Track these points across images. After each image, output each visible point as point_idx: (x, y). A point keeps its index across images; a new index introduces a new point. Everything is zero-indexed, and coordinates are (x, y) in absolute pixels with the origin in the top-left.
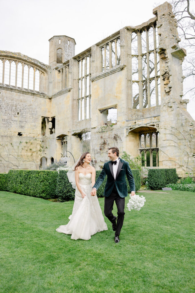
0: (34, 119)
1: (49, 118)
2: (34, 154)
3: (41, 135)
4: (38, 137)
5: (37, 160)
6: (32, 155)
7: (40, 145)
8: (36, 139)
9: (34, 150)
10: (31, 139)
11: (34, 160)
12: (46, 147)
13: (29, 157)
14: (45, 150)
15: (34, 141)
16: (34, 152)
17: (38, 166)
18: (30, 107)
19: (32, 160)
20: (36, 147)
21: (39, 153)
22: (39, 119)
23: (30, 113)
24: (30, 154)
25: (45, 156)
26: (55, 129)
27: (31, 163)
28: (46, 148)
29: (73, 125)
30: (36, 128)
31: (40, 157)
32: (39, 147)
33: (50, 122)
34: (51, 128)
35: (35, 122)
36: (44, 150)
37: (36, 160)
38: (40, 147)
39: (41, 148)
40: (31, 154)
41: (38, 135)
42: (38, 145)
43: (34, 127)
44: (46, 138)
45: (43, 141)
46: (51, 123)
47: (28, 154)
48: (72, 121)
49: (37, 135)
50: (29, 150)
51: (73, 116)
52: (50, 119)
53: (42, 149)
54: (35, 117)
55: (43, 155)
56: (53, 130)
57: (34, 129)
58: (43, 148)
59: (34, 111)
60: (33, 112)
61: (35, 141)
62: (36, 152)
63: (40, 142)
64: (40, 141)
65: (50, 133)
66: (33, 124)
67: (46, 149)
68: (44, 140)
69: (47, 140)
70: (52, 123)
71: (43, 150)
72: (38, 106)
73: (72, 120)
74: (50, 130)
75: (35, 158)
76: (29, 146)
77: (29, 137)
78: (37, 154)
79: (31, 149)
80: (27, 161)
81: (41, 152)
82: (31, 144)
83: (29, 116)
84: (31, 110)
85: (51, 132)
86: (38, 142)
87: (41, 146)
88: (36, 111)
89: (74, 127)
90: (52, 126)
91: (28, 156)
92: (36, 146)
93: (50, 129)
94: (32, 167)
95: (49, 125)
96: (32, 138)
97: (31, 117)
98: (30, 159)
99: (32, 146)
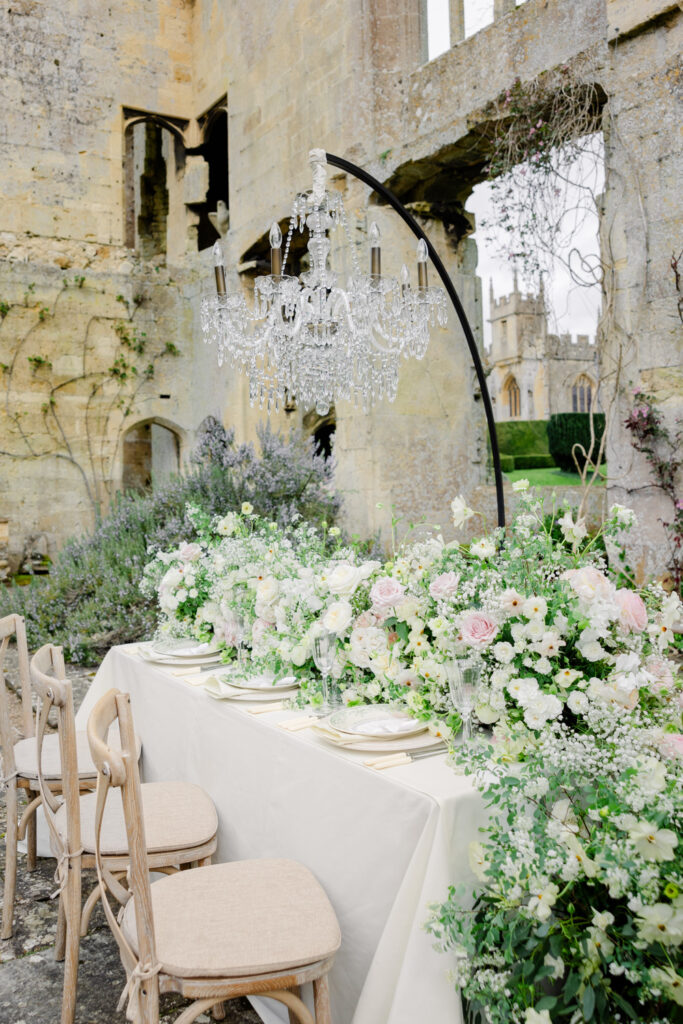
0: (57, 119)
1: (183, 123)
2: (73, 401)
3: (120, 253)
4: (97, 268)
5: (98, 450)
6: (52, 403)
7: (120, 330)
8: (81, 285)
9: (69, 365)
10: (39, 279)
11: (68, 447)
12: (162, 348)
13: (26, 427)
14: (157, 364)
15: (64, 297)
16: (66, 383)
17: (104, 495)
18: (22, 22)
19: (52, 447)
20: (87, 348)
21: (111, 388)
22: (106, 125)
23: (25, 69)
24: (33, 399)
25: (161, 410)
26: (227, 207)
27: (48, 468)
28: (171, 349)
29: (378, 106)
30: (83, 191)
31: (119, 425)
32: (107, 347)
33: (190, 160)
34: (201, 198)
35: (66, 145)
36: (151, 370)
37: (88, 443)
38: (117, 341)
39: (124, 351)
40: (42, 398)
41: (103, 250)
42: (97, 327)
43: (63, 189)
44: (167, 274)
45: (139, 302)
46: (198, 166)
47: (14, 396)
48: (370, 71)
49: (91, 250)
50: (29, 367)
51: (374, 24)
52: (193, 137)
53: (132, 358)
54: (68, 106)
55: (143, 411)
56: (217, 217)
57: (67, 204)
58: (140, 350)
59: (59, 55)
60: (48, 68)
61: (76, 296)
62: (91, 381)
63: (121, 306)
64: (120, 299)
65: (194, 243)
66: (56, 160)
67: (169, 358)
68: (150, 290)
69: (171, 289)
70: (205, 165)
71: (142, 367)
72: (89, 26)
73: (368, 60)
74: (196, 220)
75: (76, 431)
76: (22, 334)
77: (24, 265)
78: (96, 402)
79: (38, 363)
80: (15, 458)
81: (130, 387)
82: (42, 320)
83: (19, 92)
84: (28, 49)
85: (207, 236)
86: (99, 305)
87: (125, 340)
88: (72, 60)
89: (391, 132)
90: (210, 184)
91: (16, 418)
92: (81, 336)
93: (193, 207)
94: (57, 500)
95: (189, 182)
96: (49, 272)
97: (35, 109)
98: (41, 440)
99: (48, 334)
